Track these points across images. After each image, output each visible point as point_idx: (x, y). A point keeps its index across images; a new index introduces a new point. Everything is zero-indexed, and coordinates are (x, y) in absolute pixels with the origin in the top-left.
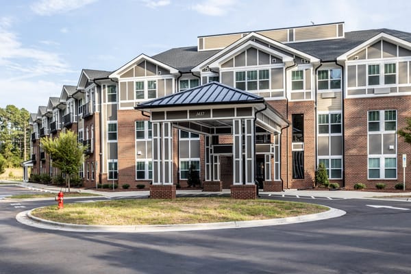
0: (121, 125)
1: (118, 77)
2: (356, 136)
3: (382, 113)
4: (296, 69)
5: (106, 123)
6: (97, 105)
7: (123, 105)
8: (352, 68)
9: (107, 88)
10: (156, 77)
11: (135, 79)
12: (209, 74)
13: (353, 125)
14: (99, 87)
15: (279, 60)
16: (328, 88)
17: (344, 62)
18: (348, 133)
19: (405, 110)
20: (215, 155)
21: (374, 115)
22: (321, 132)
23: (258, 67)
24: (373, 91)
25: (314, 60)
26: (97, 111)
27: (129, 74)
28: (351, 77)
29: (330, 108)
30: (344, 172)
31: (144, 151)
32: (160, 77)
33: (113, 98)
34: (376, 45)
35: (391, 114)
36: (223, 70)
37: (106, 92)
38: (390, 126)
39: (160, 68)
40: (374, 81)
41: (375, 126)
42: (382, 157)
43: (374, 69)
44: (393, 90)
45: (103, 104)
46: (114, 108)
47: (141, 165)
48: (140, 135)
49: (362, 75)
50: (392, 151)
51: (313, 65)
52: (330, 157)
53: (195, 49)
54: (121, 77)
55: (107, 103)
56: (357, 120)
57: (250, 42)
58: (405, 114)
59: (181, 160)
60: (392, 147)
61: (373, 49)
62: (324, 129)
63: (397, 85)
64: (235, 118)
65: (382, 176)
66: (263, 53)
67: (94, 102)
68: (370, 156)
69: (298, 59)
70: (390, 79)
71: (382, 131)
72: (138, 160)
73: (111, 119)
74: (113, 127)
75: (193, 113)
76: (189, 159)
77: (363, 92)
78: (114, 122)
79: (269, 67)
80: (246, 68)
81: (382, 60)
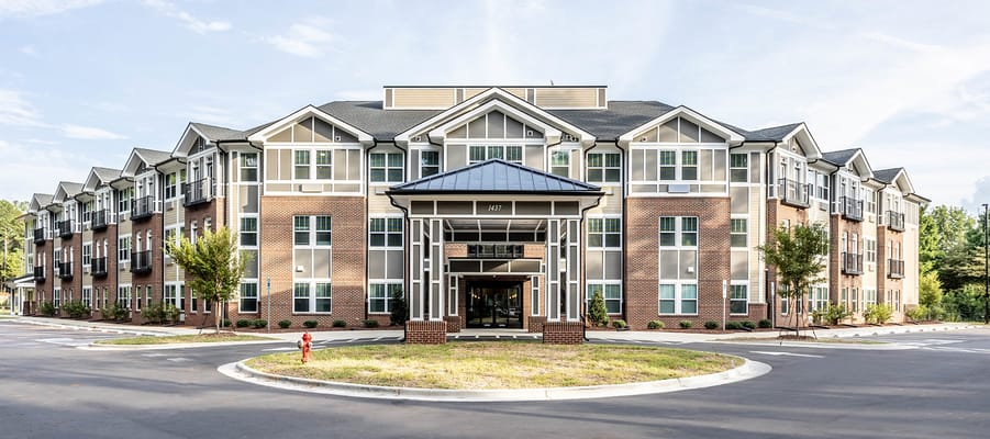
0: (268, 221)
1: (264, 139)
2: (642, 253)
3: (679, 220)
4: (558, 148)
5: (237, 216)
6: (219, 184)
7: (270, 187)
8: (638, 153)
9: (239, 158)
10: (332, 145)
11: (295, 146)
12: (423, 146)
13: (640, 236)
14: (224, 155)
15: (540, 134)
16: (601, 181)
17: (627, 143)
18: (632, 248)
19: (709, 217)
20: (451, 274)
21: (668, 222)
22: (592, 244)
23: (506, 142)
24: (667, 188)
25: (587, 137)
26: (219, 196)
27: (283, 136)
28: (638, 167)
29: (605, 211)
30: (624, 305)
31: (308, 266)
32: (340, 146)
33: (251, 175)
34: (671, 123)
35: (690, 223)
36: (448, 142)
37: (237, 164)
38: (690, 239)
39: (339, 131)
40: (668, 174)
41: (668, 239)
42: (678, 283)
43: (668, 157)
44: (694, 188)
45: (231, 184)
46: (253, 192)
47: (302, 290)
48: (302, 238)
49: (652, 165)
50: (690, 275)
51: (583, 145)
52: (604, 282)
53: (378, 106)
54: (268, 140)
55: (240, 182)
56: (644, 229)
57: (495, 102)
58: (708, 224)
59: (370, 281)
60: (691, 269)
61: (667, 129)
62: (596, 241)
63: (698, 182)
64: (552, 216)
65: (678, 311)
66: (513, 121)
67: (213, 179)
68: (661, 281)
69: (566, 136)
70: (690, 174)
71: (679, 246)
72: (297, 280)
73: (246, 209)
74: (249, 223)
75: (483, 206)
76: (386, 281)
77: (653, 188)
78: (251, 215)
79: (523, 142)
80: (486, 142)
81: (679, 144)
